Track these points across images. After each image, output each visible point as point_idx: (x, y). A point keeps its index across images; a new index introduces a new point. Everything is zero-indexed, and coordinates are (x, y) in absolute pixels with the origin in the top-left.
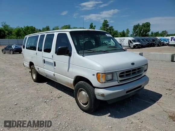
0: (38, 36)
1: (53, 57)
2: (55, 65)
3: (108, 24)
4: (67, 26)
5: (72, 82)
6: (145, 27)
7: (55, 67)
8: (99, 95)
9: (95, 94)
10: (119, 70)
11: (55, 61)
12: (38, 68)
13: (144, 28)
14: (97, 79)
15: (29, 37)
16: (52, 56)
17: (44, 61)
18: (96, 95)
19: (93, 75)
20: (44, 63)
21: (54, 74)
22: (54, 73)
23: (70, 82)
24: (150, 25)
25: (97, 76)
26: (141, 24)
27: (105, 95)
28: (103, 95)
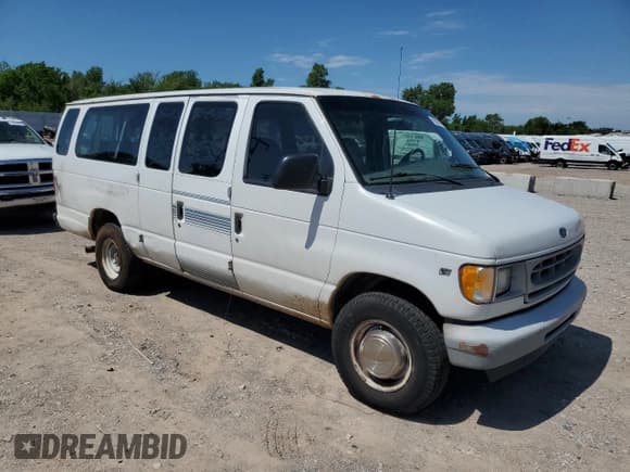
0: (147, 106)
1: (230, 196)
2: (238, 228)
3: (327, 78)
4: (181, 73)
5: (326, 298)
6: (438, 97)
7: (241, 235)
8: (466, 351)
9: (447, 344)
10: (531, 255)
11: (240, 211)
12: (141, 237)
13: (435, 101)
14: (458, 289)
15: (91, 110)
16: (230, 190)
17: (179, 210)
18: (449, 351)
19: (444, 272)
20: (180, 216)
21: (231, 263)
22: (231, 258)
23: (313, 295)
24: (453, 92)
25: (460, 275)
26: (426, 88)
27: (491, 350)
28: (481, 350)
